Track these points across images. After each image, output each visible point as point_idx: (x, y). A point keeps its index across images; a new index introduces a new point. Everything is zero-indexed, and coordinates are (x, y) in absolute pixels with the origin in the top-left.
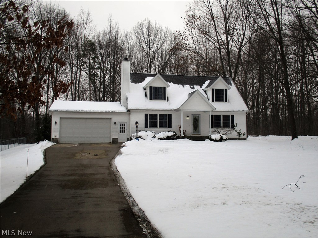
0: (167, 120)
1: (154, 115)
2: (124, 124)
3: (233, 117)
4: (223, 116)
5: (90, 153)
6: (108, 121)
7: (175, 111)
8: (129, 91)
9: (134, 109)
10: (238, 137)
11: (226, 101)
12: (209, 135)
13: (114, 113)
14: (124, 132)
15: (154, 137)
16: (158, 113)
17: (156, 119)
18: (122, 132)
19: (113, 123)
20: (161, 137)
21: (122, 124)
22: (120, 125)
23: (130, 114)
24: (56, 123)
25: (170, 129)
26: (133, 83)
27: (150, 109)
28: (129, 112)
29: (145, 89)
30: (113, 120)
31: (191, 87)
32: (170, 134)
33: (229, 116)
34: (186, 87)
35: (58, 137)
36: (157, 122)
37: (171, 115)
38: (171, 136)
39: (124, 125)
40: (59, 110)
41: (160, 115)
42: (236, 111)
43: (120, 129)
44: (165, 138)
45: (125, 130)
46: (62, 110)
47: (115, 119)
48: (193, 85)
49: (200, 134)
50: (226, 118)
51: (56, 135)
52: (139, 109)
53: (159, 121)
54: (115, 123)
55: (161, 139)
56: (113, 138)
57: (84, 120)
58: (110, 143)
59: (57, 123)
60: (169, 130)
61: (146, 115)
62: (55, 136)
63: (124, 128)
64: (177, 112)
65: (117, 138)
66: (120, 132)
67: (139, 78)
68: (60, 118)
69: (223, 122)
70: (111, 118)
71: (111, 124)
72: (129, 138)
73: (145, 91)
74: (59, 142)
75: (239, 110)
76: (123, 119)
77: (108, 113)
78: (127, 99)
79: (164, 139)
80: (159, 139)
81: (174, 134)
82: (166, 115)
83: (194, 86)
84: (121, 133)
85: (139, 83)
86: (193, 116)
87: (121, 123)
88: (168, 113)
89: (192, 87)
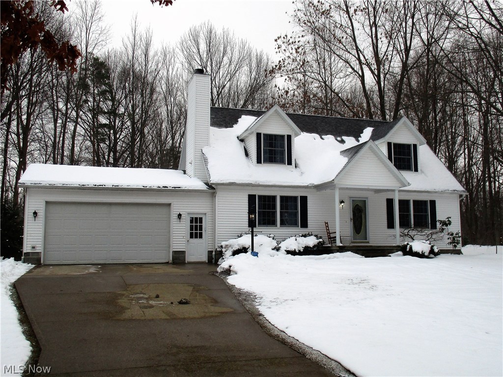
0: (296, 208)
1: (269, 197)
2: (201, 219)
3: (433, 203)
4: (414, 201)
5: (157, 296)
6: (164, 210)
7: (315, 190)
8: (208, 144)
9: (224, 182)
10: (451, 247)
11: (416, 170)
12: (406, 243)
13: (177, 191)
14: (201, 237)
15: (277, 249)
16: (278, 194)
17: (274, 207)
18: (196, 237)
19: (174, 216)
20: (292, 248)
21: (196, 218)
22: (191, 221)
23: (213, 195)
24: (35, 214)
25: (305, 231)
26: (214, 127)
27: (260, 184)
28: (212, 191)
29: (242, 141)
30: (176, 209)
31: (337, 140)
32: (311, 241)
33: (425, 202)
34: (328, 138)
35: (39, 249)
36: (275, 213)
37: (306, 197)
38: (314, 246)
39: (201, 222)
40: (44, 184)
41: (282, 197)
42: (440, 191)
43: (191, 229)
44: (302, 251)
45: (203, 231)
46: (53, 183)
47: (180, 206)
48: (340, 136)
49: (368, 242)
50: (420, 205)
51: (34, 244)
52: (238, 182)
53: (280, 212)
54: (180, 216)
55: (293, 253)
56: (175, 252)
57: (104, 209)
58: (168, 263)
59: (38, 214)
60: (304, 233)
61: (251, 198)
62: (33, 248)
63: (201, 227)
64: (318, 193)
65: (184, 252)
66: (191, 237)
67: (225, 117)
68: (47, 203)
69: (414, 215)
70: (169, 205)
71: (169, 218)
72: (212, 251)
73: (243, 144)
74: (42, 262)
75: (446, 189)
76: (198, 207)
77: (163, 191)
78: (205, 160)
79: (300, 253)
80: (288, 252)
81: (320, 242)
82: (295, 198)
83: (344, 138)
84: (194, 240)
85: (226, 127)
86: (353, 201)
87: (194, 216)
88: (298, 194)
89: (339, 139)
